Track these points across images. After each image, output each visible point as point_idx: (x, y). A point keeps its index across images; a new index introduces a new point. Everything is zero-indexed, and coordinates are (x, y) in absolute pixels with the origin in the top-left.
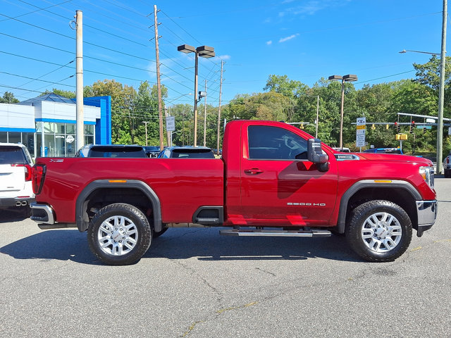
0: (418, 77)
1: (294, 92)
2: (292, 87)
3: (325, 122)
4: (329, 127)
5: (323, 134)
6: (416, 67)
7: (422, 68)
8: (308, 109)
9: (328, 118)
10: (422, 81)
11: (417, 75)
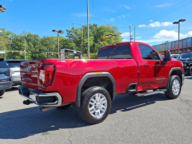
0: (68, 35)
1: (9, 36)
2: (8, 34)
3: (28, 52)
4: (30, 54)
5: (27, 57)
6: (67, 31)
7: (70, 31)
8: (19, 45)
9: (29, 50)
10: (70, 36)
11: (68, 34)
